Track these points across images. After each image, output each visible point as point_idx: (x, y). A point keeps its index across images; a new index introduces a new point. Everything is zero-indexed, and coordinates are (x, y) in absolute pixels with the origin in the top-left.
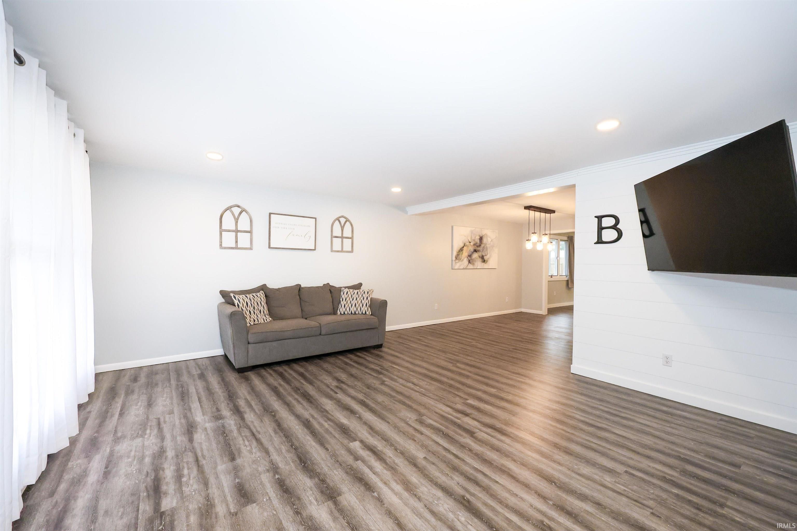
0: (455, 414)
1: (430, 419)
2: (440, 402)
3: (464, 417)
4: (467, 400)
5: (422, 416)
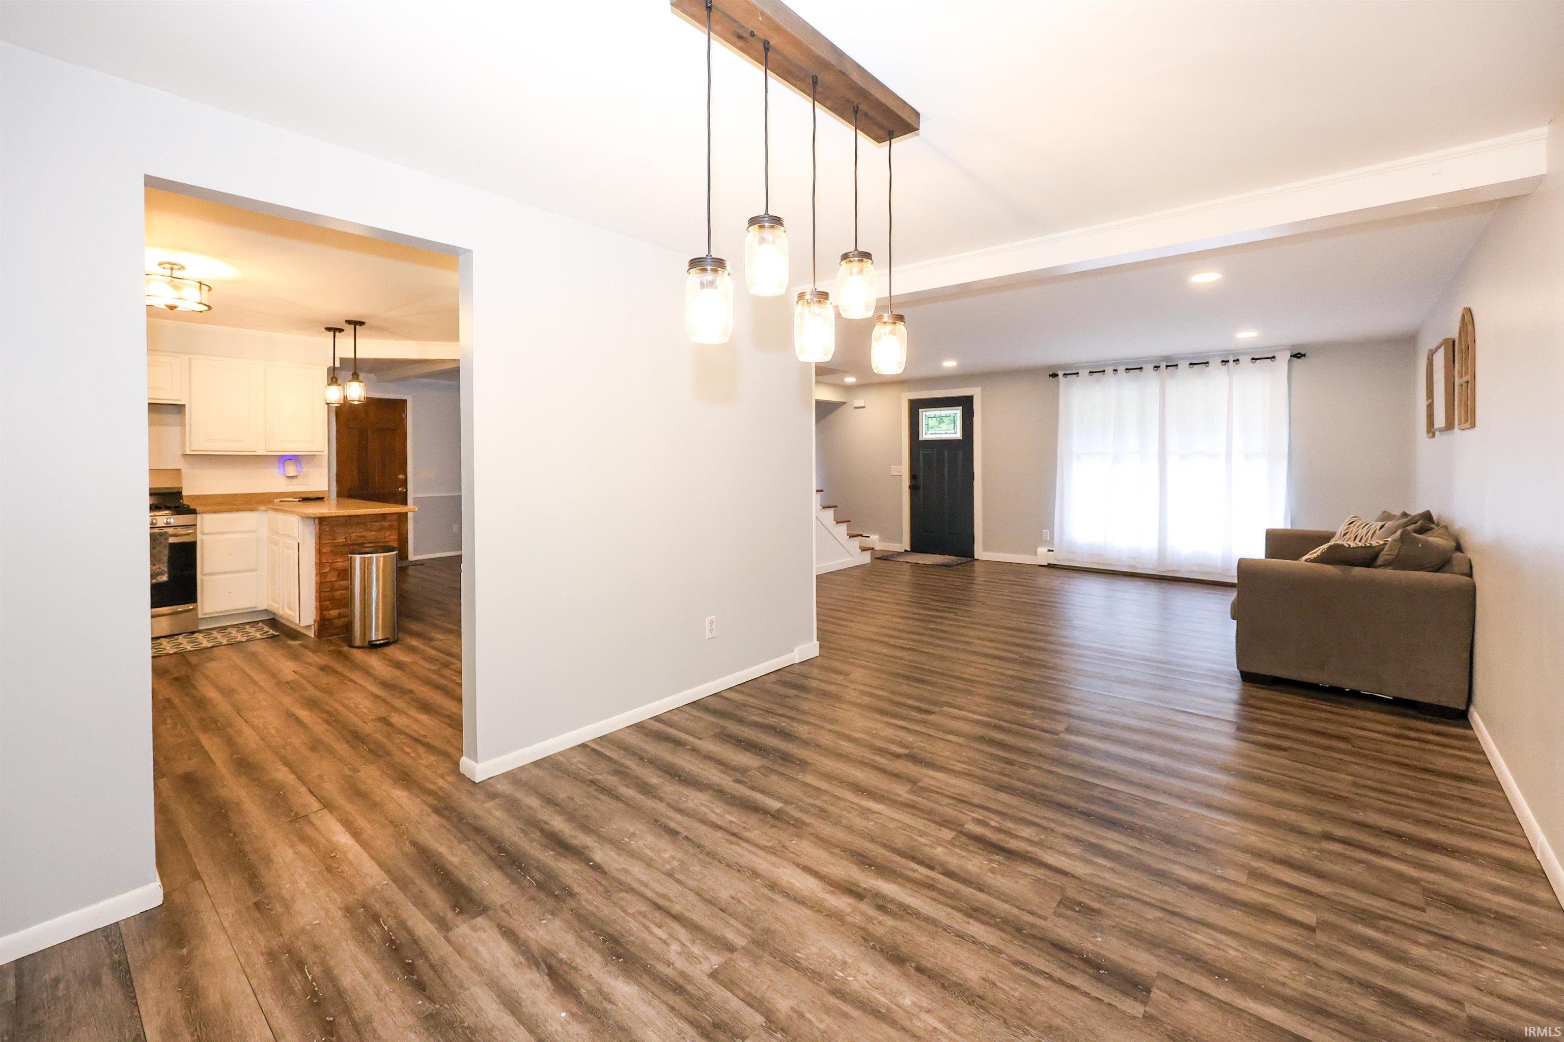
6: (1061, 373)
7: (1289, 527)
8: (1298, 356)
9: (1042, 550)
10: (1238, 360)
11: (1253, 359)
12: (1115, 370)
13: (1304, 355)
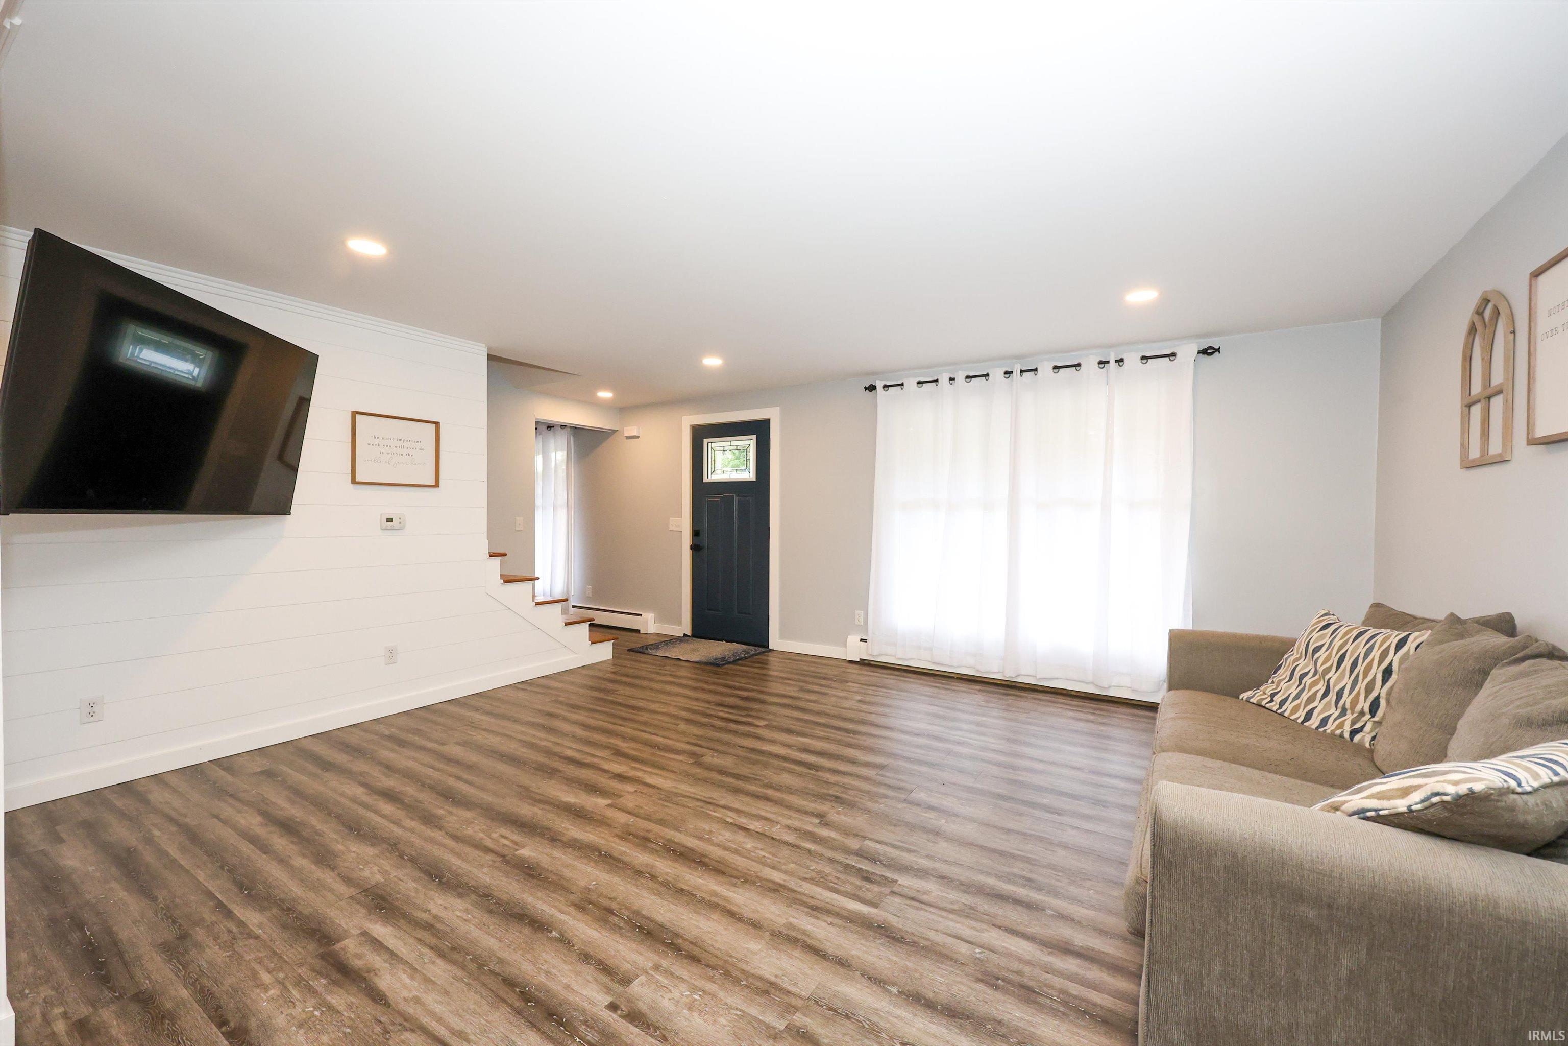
0: (640, 774)
1: (681, 761)
2: (668, 791)
3: (624, 772)
4: (609, 806)
5: (695, 762)
6: (879, 385)
7: (1190, 628)
8: (1207, 352)
9: (853, 640)
10: (1122, 360)
11: (1143, 358)
12: (952, 379)
13: (1218, 350)
